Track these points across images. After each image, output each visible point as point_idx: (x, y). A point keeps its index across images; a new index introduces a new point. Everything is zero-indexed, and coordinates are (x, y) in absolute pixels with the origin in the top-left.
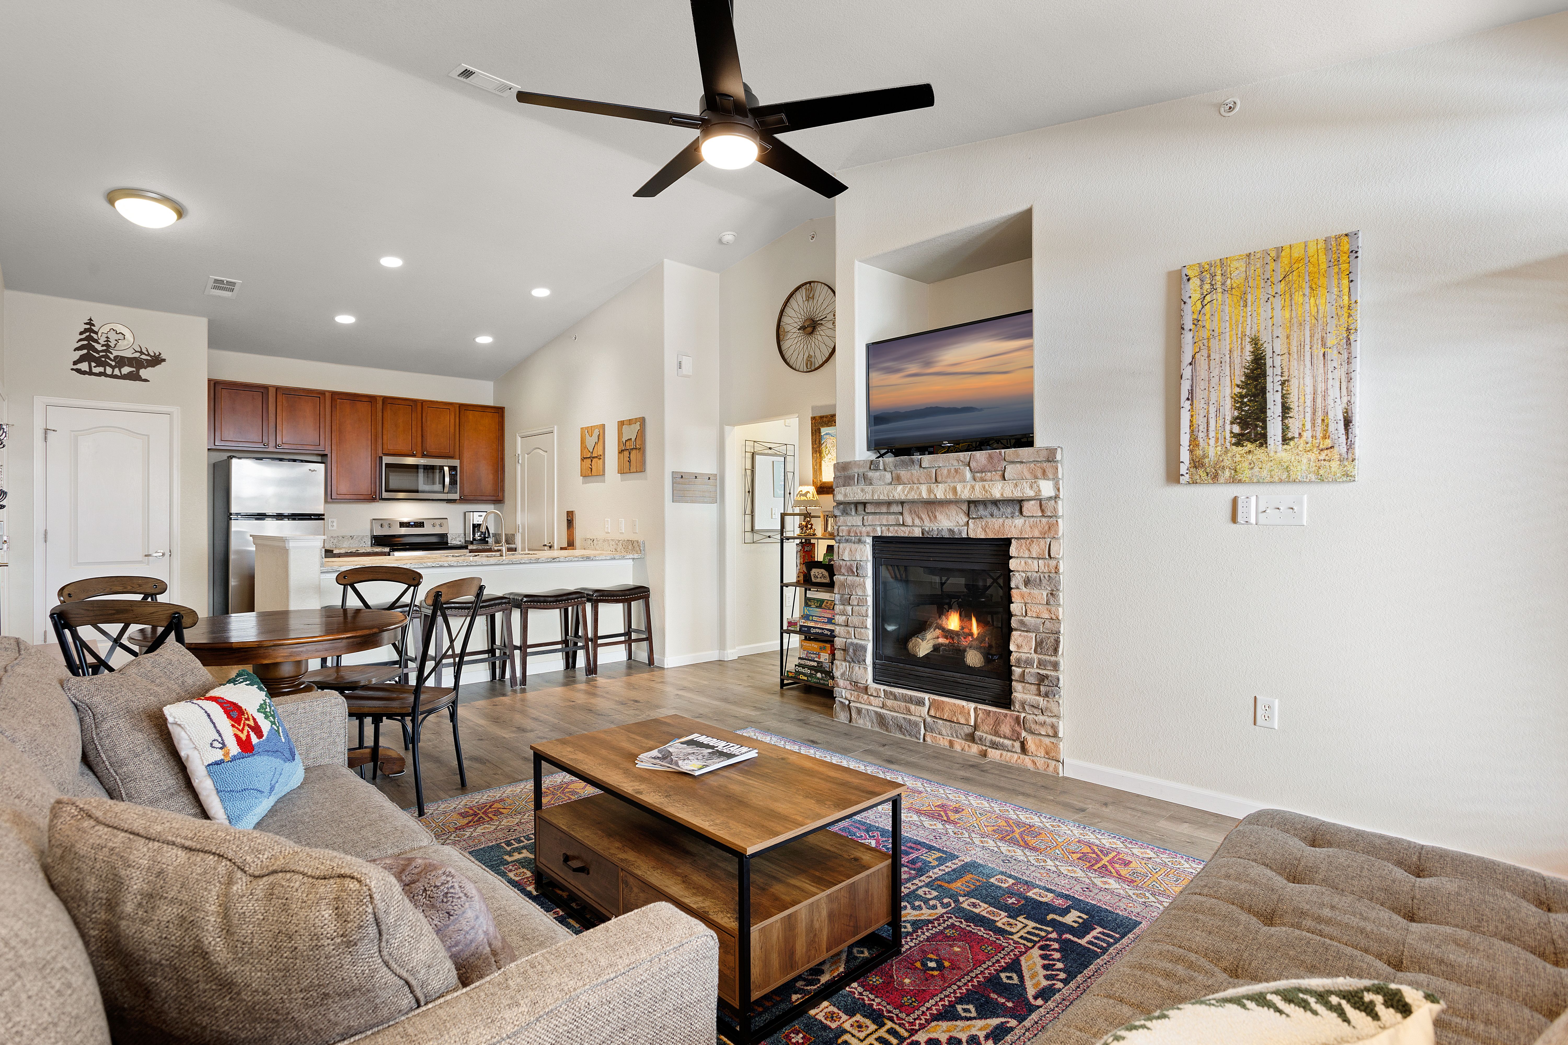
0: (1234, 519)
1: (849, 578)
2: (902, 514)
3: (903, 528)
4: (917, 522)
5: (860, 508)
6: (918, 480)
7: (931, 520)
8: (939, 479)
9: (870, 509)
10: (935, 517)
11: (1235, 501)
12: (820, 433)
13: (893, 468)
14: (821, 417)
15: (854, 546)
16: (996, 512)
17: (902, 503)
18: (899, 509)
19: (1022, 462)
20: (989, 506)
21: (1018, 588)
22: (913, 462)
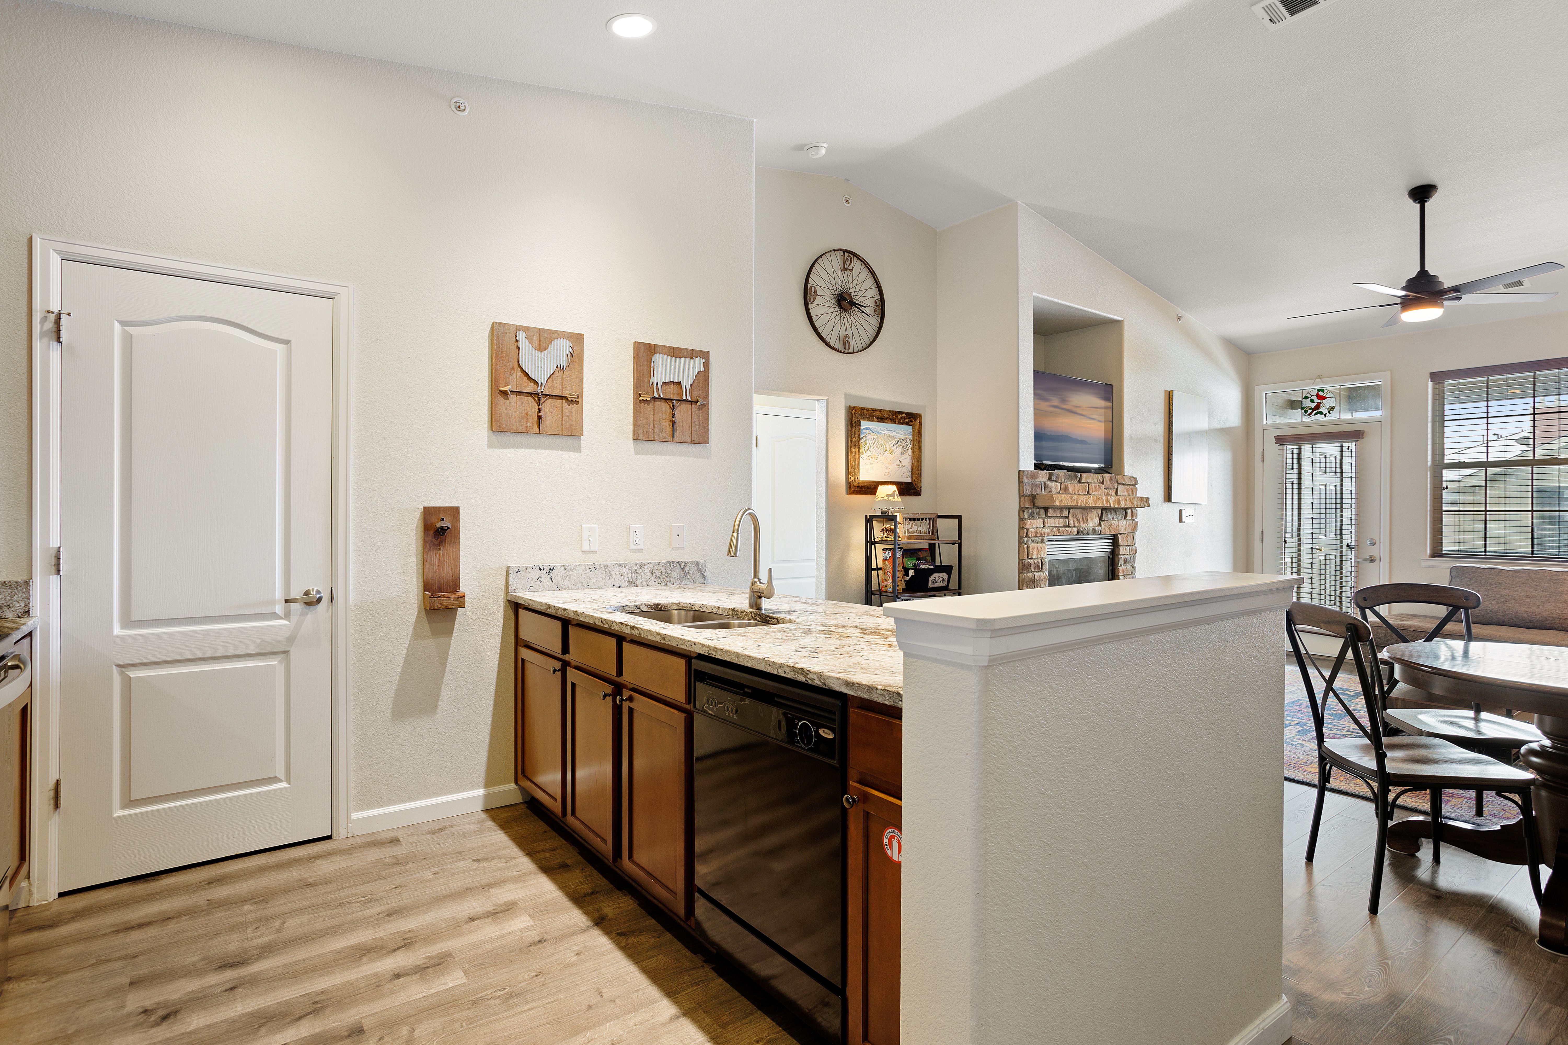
0: (1181, 520)
1: (1036, 574)
2: (1067, 517)
3: (1067, 529)
4: (1077, 525)
5: (1042, 511)
6: (1078, 491)
7: (1084, 522)
8: (1091, 492)
9: (1051, 512)
10: (1087, 520)
11: (1181, 511)
12: (860, 426)
13: (1063, 480)
14: (862, 409)
15: (1039, 545)
16: (1115, 517)
17: (1069, 509)
18: (1065, 513)
19: (1123, 484)
20: (1112, 511)
21: (1121, 566)
22: (1076, 477)
